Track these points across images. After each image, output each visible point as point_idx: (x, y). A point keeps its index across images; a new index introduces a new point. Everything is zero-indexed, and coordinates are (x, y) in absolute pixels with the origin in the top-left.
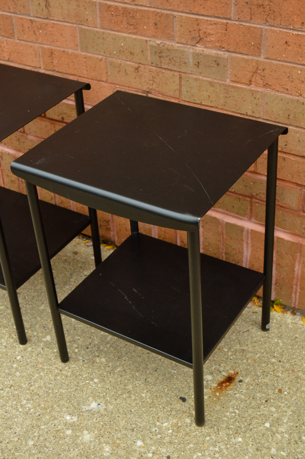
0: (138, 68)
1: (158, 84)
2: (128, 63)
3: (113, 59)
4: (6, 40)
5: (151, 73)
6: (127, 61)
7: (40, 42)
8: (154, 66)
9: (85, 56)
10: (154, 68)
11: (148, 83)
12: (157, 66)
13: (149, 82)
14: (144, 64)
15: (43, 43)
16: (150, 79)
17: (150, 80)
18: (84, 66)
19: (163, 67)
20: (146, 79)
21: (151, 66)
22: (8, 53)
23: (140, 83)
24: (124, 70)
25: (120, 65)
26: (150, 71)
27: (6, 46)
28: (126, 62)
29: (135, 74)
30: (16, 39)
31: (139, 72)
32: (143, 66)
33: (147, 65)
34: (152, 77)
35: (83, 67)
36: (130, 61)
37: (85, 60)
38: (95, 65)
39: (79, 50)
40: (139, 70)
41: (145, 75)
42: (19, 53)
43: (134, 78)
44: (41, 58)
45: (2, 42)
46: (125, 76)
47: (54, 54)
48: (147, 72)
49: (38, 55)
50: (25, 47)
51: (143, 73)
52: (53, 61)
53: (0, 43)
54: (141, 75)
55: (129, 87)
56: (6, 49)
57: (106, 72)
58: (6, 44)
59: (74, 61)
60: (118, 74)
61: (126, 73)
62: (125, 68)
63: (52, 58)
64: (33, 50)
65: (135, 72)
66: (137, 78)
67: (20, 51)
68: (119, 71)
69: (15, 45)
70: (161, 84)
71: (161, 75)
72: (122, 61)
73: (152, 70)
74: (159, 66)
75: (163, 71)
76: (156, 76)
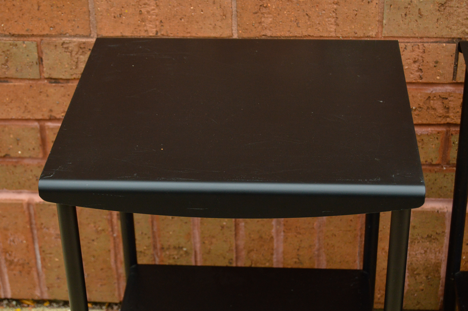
0: (445, 3)
11: (462, 24)
13: (464, 22)
18: (331, 17)
20: (460, 19)
22: (158, 23)
23: (447, 27)
24: (417, 11)
25: (409, 4)
27: (153, 10)
29: (438, 13)
31: (448, 8)
35: (330, 19)
37: (335, 6)
38: (356, 12)
40: (447, 5)
41: (459, 13)
42: (183, 18)
43: (436, 20)
44: (233, 18)
45: (145, 4)
46: (417, 21)
47: (266, 7)
48: (463, 6)
49: (229, 15)
50: (200, 5)
51: (455, 9)
52: (263, 20)
53: (140, 7)
54: (450, 14)
55: (421, 38)
56: (153, 15)
57: (378, 21)
58: (153, 7)
59: (310, 13)
60: (404, 20)
61: (421, 15)
62: (419, 7)
63: (261, 15)
64: (217, 9)
65: (438, 10)
66: (442, 20)
67: (187, 15)
68: (406, 15)
69: (175, 5)
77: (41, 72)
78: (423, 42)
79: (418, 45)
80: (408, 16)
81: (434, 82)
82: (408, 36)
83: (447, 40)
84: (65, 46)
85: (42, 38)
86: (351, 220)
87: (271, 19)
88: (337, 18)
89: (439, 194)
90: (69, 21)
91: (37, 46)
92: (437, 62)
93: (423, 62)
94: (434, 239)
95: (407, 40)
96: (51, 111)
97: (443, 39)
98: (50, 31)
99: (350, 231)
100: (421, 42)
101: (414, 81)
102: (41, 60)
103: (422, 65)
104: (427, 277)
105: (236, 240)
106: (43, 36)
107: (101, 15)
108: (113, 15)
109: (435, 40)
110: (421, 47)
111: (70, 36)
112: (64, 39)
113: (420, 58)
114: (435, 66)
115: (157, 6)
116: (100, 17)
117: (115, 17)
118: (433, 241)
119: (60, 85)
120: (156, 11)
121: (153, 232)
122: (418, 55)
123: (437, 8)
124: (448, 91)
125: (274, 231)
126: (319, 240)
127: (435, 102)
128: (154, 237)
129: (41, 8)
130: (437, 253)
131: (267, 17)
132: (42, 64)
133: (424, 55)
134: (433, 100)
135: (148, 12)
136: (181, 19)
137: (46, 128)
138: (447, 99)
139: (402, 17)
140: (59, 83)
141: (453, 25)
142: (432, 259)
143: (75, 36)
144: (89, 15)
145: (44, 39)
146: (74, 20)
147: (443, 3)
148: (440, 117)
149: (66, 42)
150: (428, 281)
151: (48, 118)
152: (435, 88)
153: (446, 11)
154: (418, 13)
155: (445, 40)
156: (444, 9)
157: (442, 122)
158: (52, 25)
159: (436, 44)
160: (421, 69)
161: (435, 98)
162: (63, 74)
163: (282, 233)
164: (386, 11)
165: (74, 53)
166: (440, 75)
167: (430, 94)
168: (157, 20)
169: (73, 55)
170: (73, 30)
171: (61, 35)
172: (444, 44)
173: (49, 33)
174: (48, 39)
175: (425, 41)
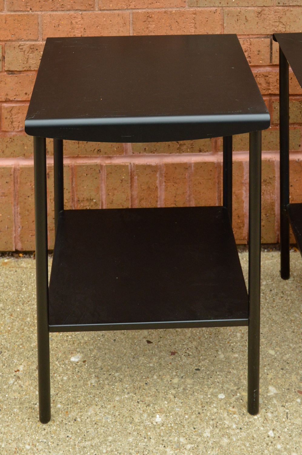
0: (261, 12)
1: (285, 23)
2: (249, 8)
3: (231, 8)
4: (81, 14)
5: (276, 13)
6: (248, 7)
7: (134, 7)
8: (280, 6)
9: (194, 12)
10: (280, 8)
11: (273, 26)
12: (284, 5)
13: (273, 24)
14: (269, 6)
15: (137, 7)
16: (276, 20)
17: (275, 22)
18: (191, 23)
19: (291, 4)
20: (270, 22)
21: (277, 6)
22: (82, 30)
23: (263, 27)
24: (244, 18)
25: (239, 13)
26: (276, 12)
27: (80, 21)
28: (246, 8)
29: (257, 19)
30: (97, 9)
31: (263, 15)
32: (267, 9)
33: (273, 6)
34: (278, 18)
35: (191, 24)
36: (252, 6)
37: (194, 16)
38: (207, 19)
39: (187, 7)
40: (262, 13)
41: (270, 18)
42: (98, 26)
43: (256, 23)
44: (131, 26)
45: (74, 18)
46: (244, 24)
47: (151, 17)
48: (272, 13)
49: (128, 23)
50: (109, 17)
51: (267, 15)
52: (149, 26)
53: (71, 19)
54: (264, 19)
55: (248, 35)
56: (79, 24)
57: (221, 25)
58: (79, 19)
59: (178, 20)
60: (237, 23)
61: (247, 20)
62: (245, 15)
63: (148, 23)
64: (121, 19)
65: (257, 16)
66: (260, 23)
67: (101, 24)
68: (238, 20)
69: (94, 18)
70: (288, 23)
71: (288, 14)
72: (243, 8)
73: (278, 11)
74: (286, 5)
75: (291, 9)
76: (283, 16)
77: (3, 66)
78: (249, 38)
79: (247, 40)
80: (239, 21)
81: (258, 65)
82: (240, 34)
83: (264, 36)
84: (20, 47)
85: (6, 42)
86: (211, 170)
87: (154, 25)
88: (195, 23)
89: (268, 148)
90: (25, 30)
91: (2, 48)
92: (259, 51)
93: (251, 51)
94: (268, 183)
95: (239, 37)
96: (7, 95)
97: (261, 36)
98: (12, 37)
99: (210, 179)
100: (248, 38)
102: (4, 57)
103: (250, 54)
104: (266, 215)
105: (132, 191)
106: (7, 41)
107: (46, 25)
108: (53, 25)
109: (256, 36)
110: (248, 41)
111: (25, 40)
112: (20, 43)
113: (249, 49)
114: (258, 54)
115: (83, 18)
116: (46, 27)
117: (55, 27)
118: (268, 184)
119: (15, 75)
120: (82, 22)
121: (72, 187)
122: (247, 47)
123: (257, 15)
124: (268, 71)
125: (158, 182)
126: (189, 187)
127: (261, 79)
128: (73, 192)
129: (7, 22)
130: (271, 194)
131: (152, 24)
132: (4, 61)
133: (251, 47)
134: (259, 77)
135: (76, 23)
136: (97, 27)
137: (3, 108)
138: (267, 76)
139: (236, 22)
140: (14, 74)
141: (267, 26)
142: (268, 199)
143: (28, 40)
144: (38, 26)
145: (7, 43)
146: (28, 30)
147: (260, 12)
148: (264, 89)
149: (21, 44)
150: (267, 218)
151: (4, 100)
152: (260, 69)
153: (262, 17)
154: (245, 19)
156: (261, 16)
157: (266, 93)
158: (13, 33)
159: (258, 39)
160: (250, 56)
161: (260, 76)
162: (18, 67)
163: (164, 184)
164: (226, 18)
165: (26, 52)
166: (262, 60)
167: (257, 73)
168: (82, 28)
169: (25, 53)
170: (27, 36)
171: (19, 40)
172: (263, 39)
173: (11, 39)
174: (10, 43)
175: (251, 37)
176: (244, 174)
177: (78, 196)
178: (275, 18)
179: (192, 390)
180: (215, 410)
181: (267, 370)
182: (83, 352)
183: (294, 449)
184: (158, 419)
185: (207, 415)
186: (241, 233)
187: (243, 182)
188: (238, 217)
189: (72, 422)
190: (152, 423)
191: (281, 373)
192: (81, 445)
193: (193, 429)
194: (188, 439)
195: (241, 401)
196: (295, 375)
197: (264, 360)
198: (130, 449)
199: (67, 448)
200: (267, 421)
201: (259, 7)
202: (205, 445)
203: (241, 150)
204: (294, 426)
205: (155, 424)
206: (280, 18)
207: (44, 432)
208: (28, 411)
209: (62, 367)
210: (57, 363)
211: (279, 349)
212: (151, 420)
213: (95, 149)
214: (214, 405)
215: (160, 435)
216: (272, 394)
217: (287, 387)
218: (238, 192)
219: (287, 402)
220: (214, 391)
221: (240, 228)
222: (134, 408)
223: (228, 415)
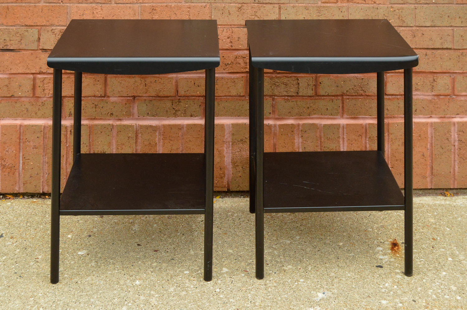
0: (241, 7)
1: (259, 17)
2: (232, 4)
3: (217, 4)
4: (101, 6)
5: (253, 9)
6: (231, 3)
7: (142, 2)
8: (256, 3)
9: (189, 6)
10: (256, 4)
12: (259, 2)
14: (247, 3)
15: (144, 2)
16: (252, 14)
17: (252, 15)
18: (186, 15)
19: (264, 2)
21: (254, 3)
23: (242, 19)
24: (228, 11)
25: (224, 8)
26: (252, 8)
28: (230, 4)
29: (238, 12)
30: (113, 3)
31: (242, 10)
32: (245, 5)
33: (250, 3)
34: (254, 13)
35: (186, 16)
36: (234, 2)
37: (189, 9)
38: (198, 12)
39: (183, 2)
40: (242, 8)
41: (248, 12)
42: (114, 16)
43: (237, 16)
44: (139, 16)
45: (96, 9)
46: (228, 16)
47: (155, 10)
48: (249, 9)
49: (137, 14)
50: (123, 9)
51: (246, 10)
52: (154, 16)
53: (93, 10)
54: (244, 13)
55: (231, 25)
56: (99, 14)
57: (210, 17)
58: (99, 10)
59: (176, 13)
60: (222, 16)
61: (230, 14)
62: (229, 10)
63: (153, 14)
64: (131, 11)
66: (240, 16)
67: (116, 14)
68: (222, 13)
69: (111, 9)
70: (262, 17)
71: (262, 9)
72: (227, 4)
73: (254, 7)
74: (261, 2)
75: (265, 6)
76: (258, 11)
77: (38, 46)
79: (229, 29)
80: (224, 14)
81: (238, 48)
82: (224, 24)
83: (243, 26)
84: (53, 31)
85: (41, 27)
86: (199, 131)
87: (157, 16)
88: (190, 15)
89: (245, 114)
90: (57, 18)
91: (38, 31)
92: (239, 38)
93: (232, 38)
94: (244, 142)
95: (224, 27)
96: (41, 68)
97: (241, 26)
98: (46, 23)
99: (198, 138)
101: (228, 48)
102: (39, 39)
103: (232, 40)
104: (242, 167)
105: (136, 146)
106: (42, 26)
107: (73, 14)
108: (79, 14)
109: (237, 26)
110: (231, 30)
111: (56, 26)
112: (53, 27)
113: (231, 36)
114: (238, 40)
115: (102, 9)
116: (73, 15)
117: (80, 15)
118: (244, 143)
119: (47, 53)
120: (101, 12)
121: (90, 142)
122: (230, 34)
123: (237, 10)
124: (246, 53)
125: (157, 139)
126: (182, 144)
127: (240, 60)
128: (90, 146)
129: (43, 11)
130: (247, 151)
131: (156, 15)
132: (40, 42)
133: (232, 34)
134: (238, 58)
135: (97, 13)
136: (113, 16)
137: (37, 78)
138: (245, 58)
139: (221, 15)
140: (47, 52)
142: (244, 155)
143: (59, 26)
144: (67, 15)
145: (43, 27)
146: (59, 17)
147: (240, 7)
148: (243, 68)
149: (54, 29)
150: (243, 170)
151: (38, 73)
152: (239, 52)
153: (241, 11)
154: (228, 13)
155: (242, 26)
156: (241, 10)
157: (244, 71)
158: (47, 20)
159: (238, 28)
160: (231, 42)
161: (239, 58)
162: (50, 46)
163: (162, 141)
164: (213, 11)
165: (57, 35)
166: (241, 45)
167: (237, 55)
168: (101, 17)
169: (56, 36)
170: (58, 23)
171: (52, 25)
172: (242, 29)
173: (46, 24)
174: (45, 27)
175: (232, 27)
176: (226, 134)
177: (94, 149)
178: (251, 12)
179: (166, 269)
180: (180, 279)
181: (224, 260)
182: (88, 250)
183: (232, 298)
184: (138, 282)
185: (173, 281)
186: (222, 182)
187: (224, 141)
188: (221, 169)
189: (74, 284)
190: (133, 284)
191: (234, 261)
192: (80, 294)
193: (161, 287)
194: (157, 292)
195: (201, 275)
196: (244, 262)
197: (224, 255)
198: (114, 296)
199: (69, 296)
200: (217, 284)
201: (239, 3)
202: (169, 295)
203: (224, 116)
204: (235, 287)
205: (135, 285)
206: (255, 12)
207: (53, 288)
208: (43, 278)
209: (71, 257)
210: (67, 255)
211: (236, 249)
212: (132, 283)
213: (108, 113)
214: (180, 276)
215: (137, 290)
216: (224, 272)
217: (236, 268)
218: (220, 148)
219: (234, 275)
220: (182, 270)
221: (222, 178)
222: (121, 277)
223: (189, 281)
